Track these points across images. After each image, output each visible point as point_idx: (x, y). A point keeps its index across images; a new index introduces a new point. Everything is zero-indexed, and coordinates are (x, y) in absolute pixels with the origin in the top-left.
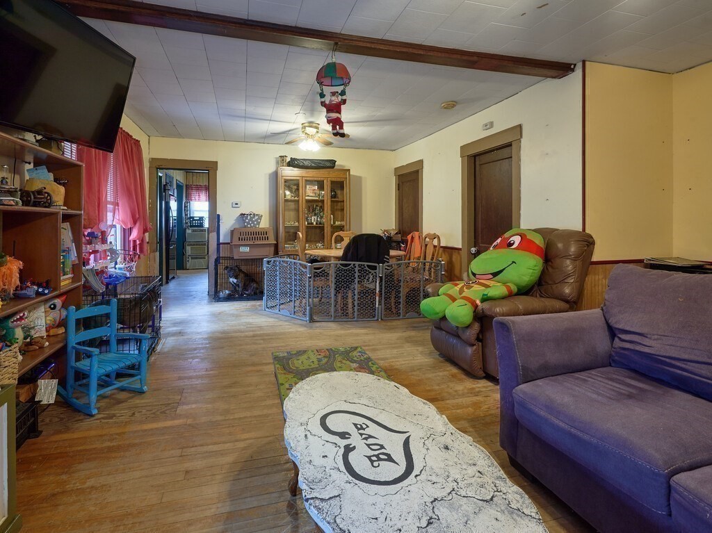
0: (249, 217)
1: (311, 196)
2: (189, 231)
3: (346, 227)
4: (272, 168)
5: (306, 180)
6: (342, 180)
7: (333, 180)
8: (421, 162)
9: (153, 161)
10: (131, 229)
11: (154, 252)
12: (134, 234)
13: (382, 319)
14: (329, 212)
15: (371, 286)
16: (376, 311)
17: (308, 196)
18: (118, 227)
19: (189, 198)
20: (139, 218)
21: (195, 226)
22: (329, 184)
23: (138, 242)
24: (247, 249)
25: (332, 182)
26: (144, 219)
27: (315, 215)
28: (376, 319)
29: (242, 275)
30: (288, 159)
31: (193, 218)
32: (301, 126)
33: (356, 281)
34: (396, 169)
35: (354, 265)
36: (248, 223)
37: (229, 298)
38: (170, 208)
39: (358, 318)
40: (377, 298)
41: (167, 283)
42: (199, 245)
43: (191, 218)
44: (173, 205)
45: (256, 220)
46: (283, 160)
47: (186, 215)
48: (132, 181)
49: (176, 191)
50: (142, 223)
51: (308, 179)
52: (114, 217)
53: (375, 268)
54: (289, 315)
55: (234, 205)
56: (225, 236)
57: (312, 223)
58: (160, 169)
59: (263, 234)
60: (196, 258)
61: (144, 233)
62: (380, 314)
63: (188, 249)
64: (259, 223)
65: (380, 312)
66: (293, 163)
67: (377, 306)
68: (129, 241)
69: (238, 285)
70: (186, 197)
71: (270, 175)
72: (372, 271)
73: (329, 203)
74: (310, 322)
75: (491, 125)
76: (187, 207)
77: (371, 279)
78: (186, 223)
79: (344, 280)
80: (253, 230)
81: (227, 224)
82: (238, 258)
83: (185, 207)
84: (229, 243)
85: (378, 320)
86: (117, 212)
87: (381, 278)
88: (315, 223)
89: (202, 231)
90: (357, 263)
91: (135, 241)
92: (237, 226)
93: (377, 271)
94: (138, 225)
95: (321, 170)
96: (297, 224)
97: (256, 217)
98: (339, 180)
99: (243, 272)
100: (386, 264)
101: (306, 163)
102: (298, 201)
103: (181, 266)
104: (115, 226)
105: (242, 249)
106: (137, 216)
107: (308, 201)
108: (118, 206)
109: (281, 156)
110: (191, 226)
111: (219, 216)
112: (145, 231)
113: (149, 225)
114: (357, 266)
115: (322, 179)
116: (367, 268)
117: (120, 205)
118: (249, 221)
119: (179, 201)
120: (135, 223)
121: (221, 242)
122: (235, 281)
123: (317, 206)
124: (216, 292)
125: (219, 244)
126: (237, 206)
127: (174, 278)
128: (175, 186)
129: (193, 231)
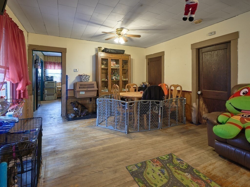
0: (84, 77)
1: (113, 67)
2: (46, 83)
3: (129, 82)
4: (94, 53)
5: (112, 59)
6: (127, 59)
7: (123, 59)
8: (163, 53)
9: (30, 46)
10: (17, 84)
11: (31, 95)
12: (20, 87)
13: (161, 128)
14: (122, 74)
15: (157, 112)
16: (159, 125)
17: (112, 67)
18: (9, 83)
19: (46, 68)
20: (23, 77)
21: (49, 80)
22: (121, 61)
23: (22, 91)
24: (84, 93)
25: (123, 60)
26: (26, 78)
27: (115, 76)
28: (159, 128)
29: (80, 106)
30: (103, 49)
32: (116, 30)
33: (150, 109)
34: (146, 56)
35: (149, 102)
36: (84, 80)
37: (75, 119)
38: (38, 72)
39: (151, 129)
40: (160, 118)
41: (37, 109)
42: (51, 89)
43: (47, 76)
44: (40, 70)
45: (87, 78)
46: (100, 49)
47: (44, 75)
48: (19, 54)
49: (40, 63)
50: (25, 80)
51: (112, 58)
52: (5, 76)
53: (158, 103)
54: (113, 129)
55: (75, 71)
56: (70, 86)
57: (113, 80)
58: (34, 50)
59: (91, 85)
60: (50, 95)
61: (26, 86)
62: (160, 126)
63: (46, 91)
64: (89, 80)
65: (161, 125)
66: (105, 51)
67: (159, 122)
68: (16, 91)
69: (78, 111)
70: (44, 67)
71: (93, 56)
72: (158, 105)
73: (122, 70)
74: (128, 134)
75: (215, 33)
76: (45, 71)
77: (157, 109)
78: (45, 79)
79: (144, 110)
80: (86, 83)
81: (72, 80)
82: (79, 97)
83: (44, 71)
84: (73, 90)
85: (159, 129)
86: (7, 73)
87: (161, 108)
88: (115, 80)
89: (53, 82)
90: (151, 101)
91: (20, 91)
92: (76, 81)
93: (160, 104)
94: (22, 81)
95: (118, 55)
96: (106, 80)
97: (88, 77)
98: (126, 59)
99: (81, 104)
100: (163, 101)
101: (112, 51)
102: (108, 69)
103: (42, 99)
104: (6, 83)
105: (81, 93)
106: (22, 76)
107: (112, 69)
108: (8, 69)
109: (99, 47)
110: (47, 81)
111: (67, 76)
112: (27, 84)
113: (29, 81)
114: (150, 102)
115: (119, 59)
116: (155, 103)
117: (10, 68)
118: (84, 78)
119: (42, 68)
120: (20, 80)
121: (68, 89)
122: (77, 109)
123: (115, 71)
124: (67, 115)
125: (67, 90)
126: (76, 71)
127: (40, 106)
128: (40, 62)
129: (48, 83)
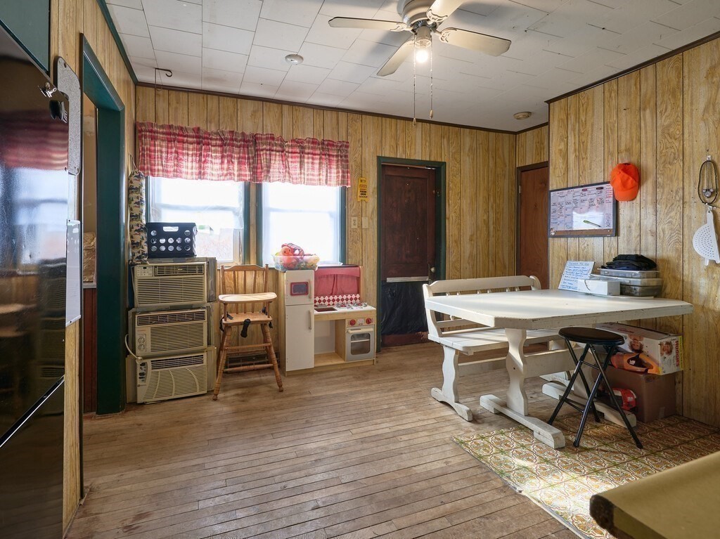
2: (143, 273)
19: (144, 165)
21: (167, 255)
31: (158, 227)
42: (182, 318)
43: (150, 226)
47: (134, 217)
60: (171, 364)
63: (143, 334)
70: (135, 159)
76: (138, 189)
78: (135, 245)
83: (130, 189)
89: (191, 270)
110: (151, 255)
129: (160, 271)
